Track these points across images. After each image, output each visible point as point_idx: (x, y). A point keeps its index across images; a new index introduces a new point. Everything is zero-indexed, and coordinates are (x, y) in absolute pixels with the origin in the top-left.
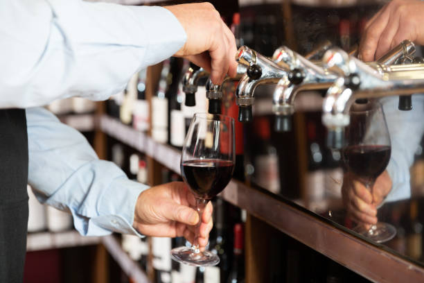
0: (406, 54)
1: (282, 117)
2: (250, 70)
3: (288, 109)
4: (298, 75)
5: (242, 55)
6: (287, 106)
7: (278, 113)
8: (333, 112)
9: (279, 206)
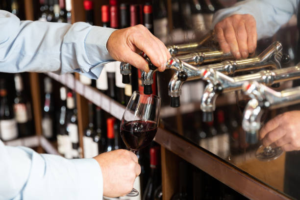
0: (276, 51)
1: (207, 113)
2: (180, 75)
3: (211, 108)
4: (220, 88)
5: (173, 63)
6: (211, 106)
7: (204, 110)
8: (249, 120)
9: (189, 147)
